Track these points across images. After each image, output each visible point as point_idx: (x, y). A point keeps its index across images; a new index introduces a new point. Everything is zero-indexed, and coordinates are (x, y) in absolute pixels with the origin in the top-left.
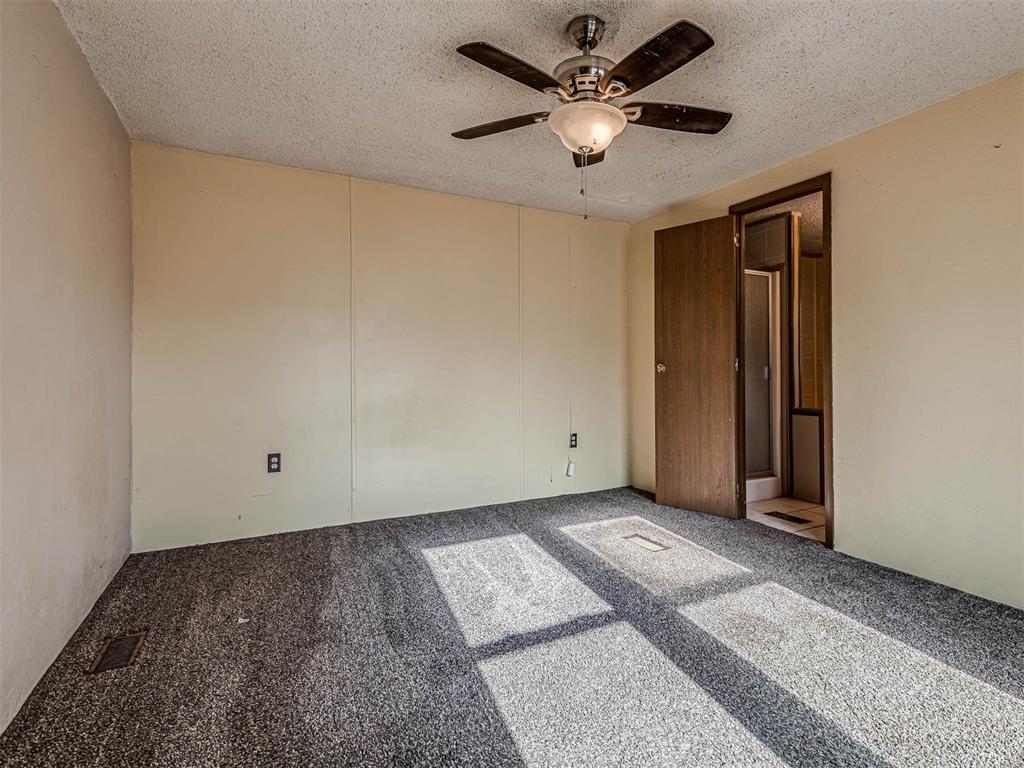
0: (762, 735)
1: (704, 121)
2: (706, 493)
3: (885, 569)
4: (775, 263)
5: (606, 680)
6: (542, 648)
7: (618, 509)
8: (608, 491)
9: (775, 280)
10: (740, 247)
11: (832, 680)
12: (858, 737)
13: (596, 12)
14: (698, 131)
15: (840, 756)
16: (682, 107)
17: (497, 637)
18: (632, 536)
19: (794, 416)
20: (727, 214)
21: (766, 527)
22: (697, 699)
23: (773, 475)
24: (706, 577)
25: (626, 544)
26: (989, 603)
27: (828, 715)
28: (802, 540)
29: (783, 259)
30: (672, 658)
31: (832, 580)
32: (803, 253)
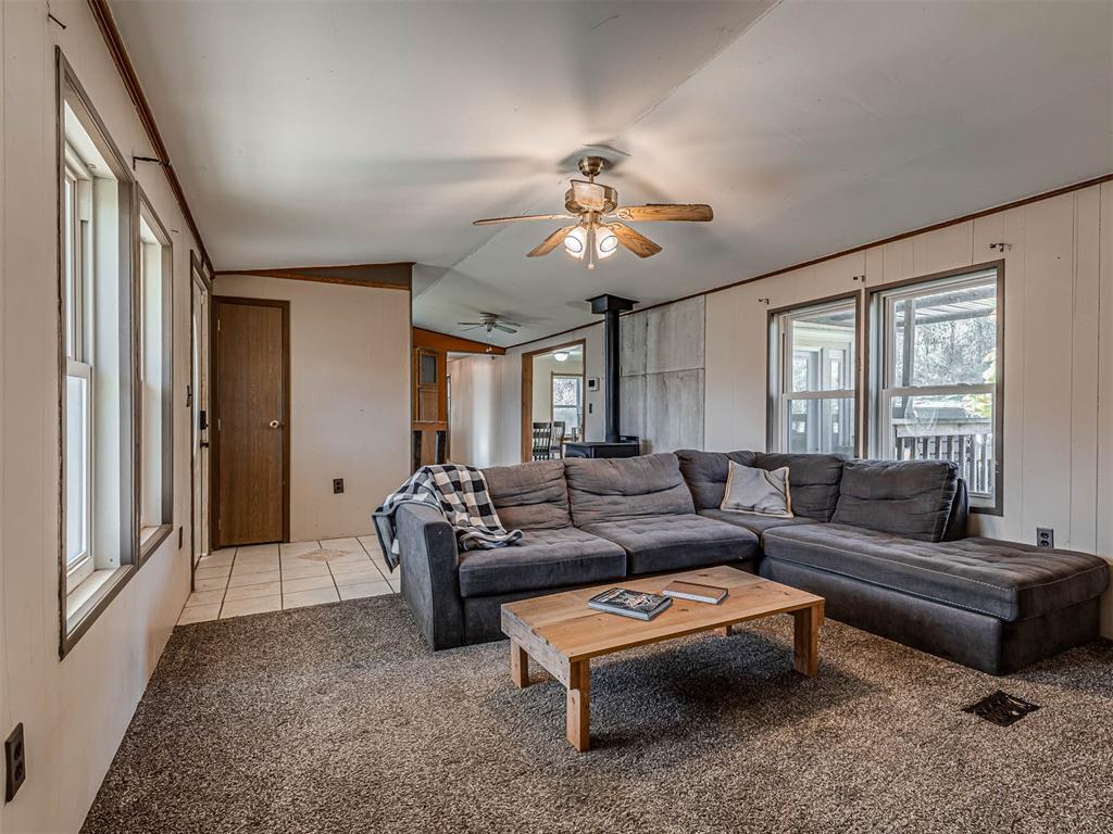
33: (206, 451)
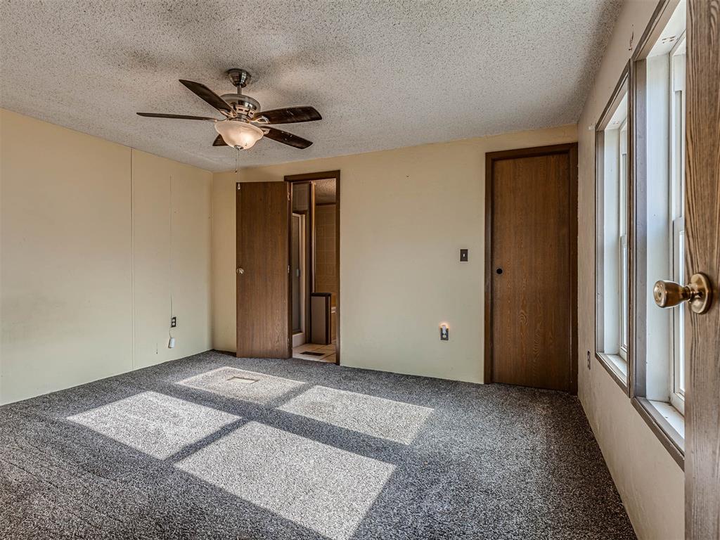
0: (341, 447)
1: (298, 143)
2: (269, 346)
3: (363, 370)
4: (303, 209)
5: (260, 449)
6: (212, 446)
7: (213, 365)
8: (199, 355)
9: (302, 219)
10: (290, 201)
11: (359, 418)
12: (376, 435)
13: (249, 70)
14: (294, 146)
15: (371, 443)
16: (290, 134)
17: (177, 449)
18: (232, 378)
19: (312, 297)
20: (283, 180)
21: (305, 360)
22: (309, 443)
23: (301, 332)
24: (286, 391)
25: (231, 382)
26: (403, 375)
27: (362, 432)
28: (324, 364)
29: (306, 208)
30: (288, 430)
31: (345, 378)
32: (317, 204)
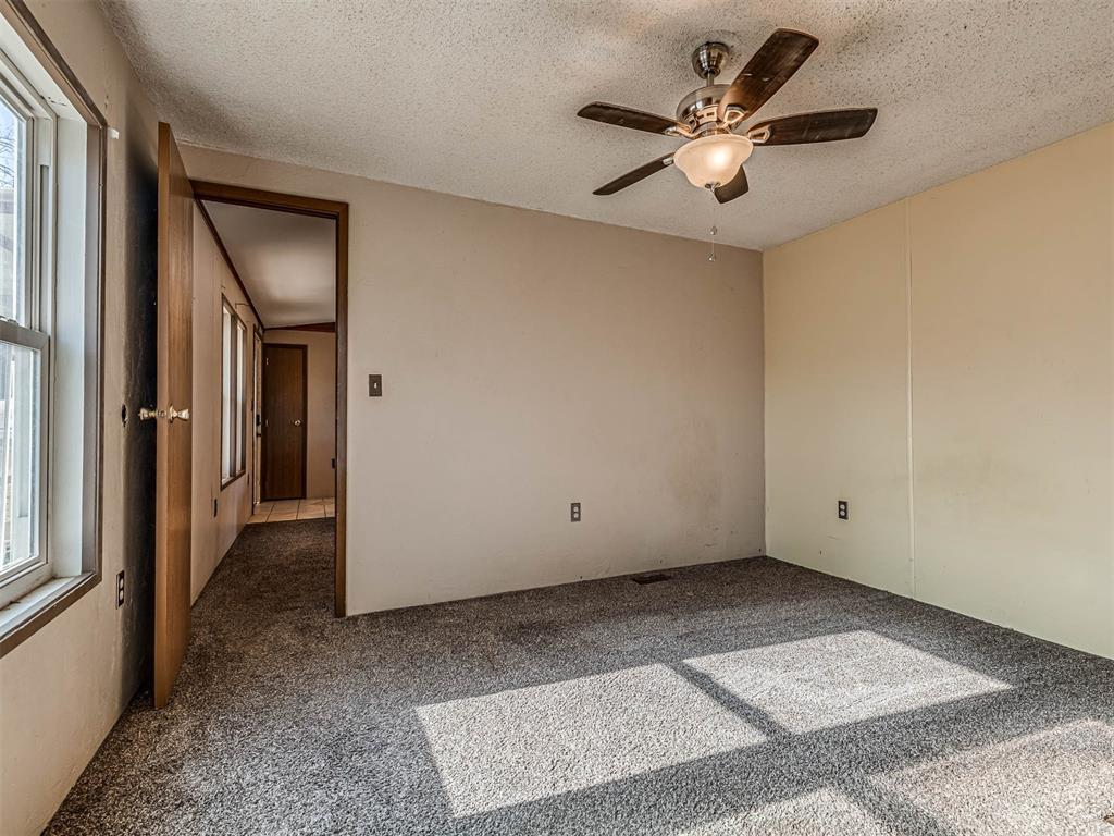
33: (259, 438)
